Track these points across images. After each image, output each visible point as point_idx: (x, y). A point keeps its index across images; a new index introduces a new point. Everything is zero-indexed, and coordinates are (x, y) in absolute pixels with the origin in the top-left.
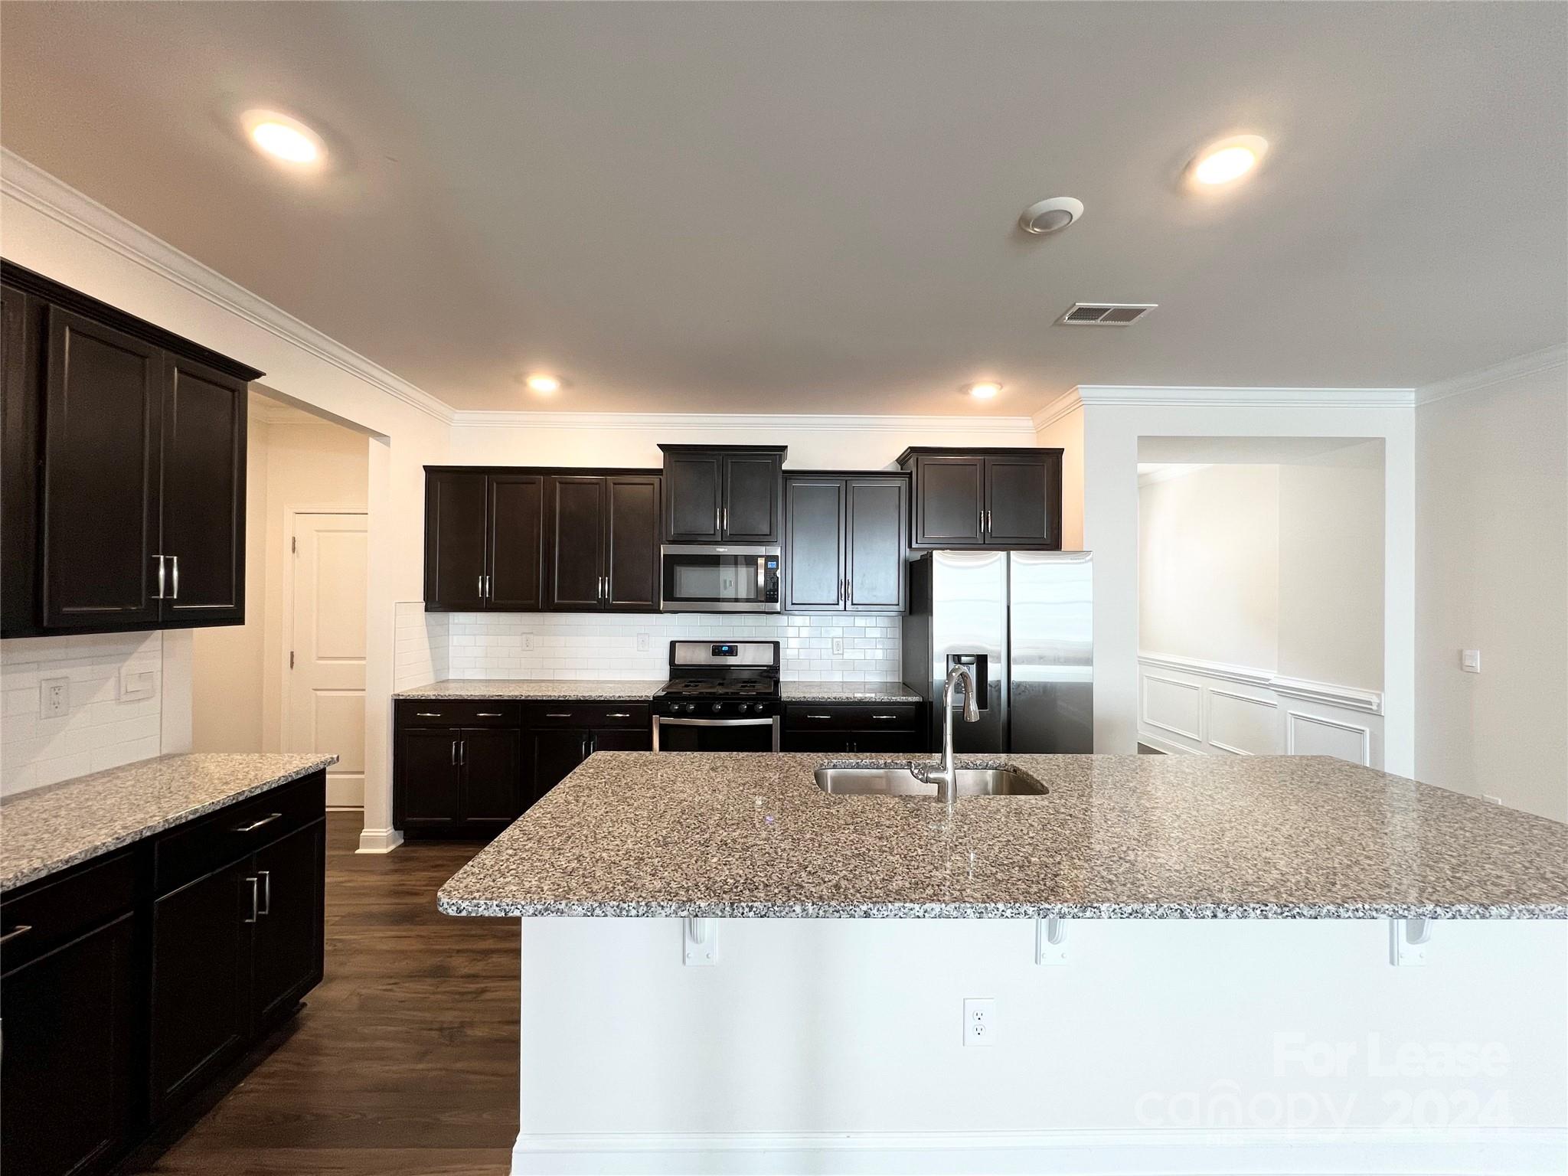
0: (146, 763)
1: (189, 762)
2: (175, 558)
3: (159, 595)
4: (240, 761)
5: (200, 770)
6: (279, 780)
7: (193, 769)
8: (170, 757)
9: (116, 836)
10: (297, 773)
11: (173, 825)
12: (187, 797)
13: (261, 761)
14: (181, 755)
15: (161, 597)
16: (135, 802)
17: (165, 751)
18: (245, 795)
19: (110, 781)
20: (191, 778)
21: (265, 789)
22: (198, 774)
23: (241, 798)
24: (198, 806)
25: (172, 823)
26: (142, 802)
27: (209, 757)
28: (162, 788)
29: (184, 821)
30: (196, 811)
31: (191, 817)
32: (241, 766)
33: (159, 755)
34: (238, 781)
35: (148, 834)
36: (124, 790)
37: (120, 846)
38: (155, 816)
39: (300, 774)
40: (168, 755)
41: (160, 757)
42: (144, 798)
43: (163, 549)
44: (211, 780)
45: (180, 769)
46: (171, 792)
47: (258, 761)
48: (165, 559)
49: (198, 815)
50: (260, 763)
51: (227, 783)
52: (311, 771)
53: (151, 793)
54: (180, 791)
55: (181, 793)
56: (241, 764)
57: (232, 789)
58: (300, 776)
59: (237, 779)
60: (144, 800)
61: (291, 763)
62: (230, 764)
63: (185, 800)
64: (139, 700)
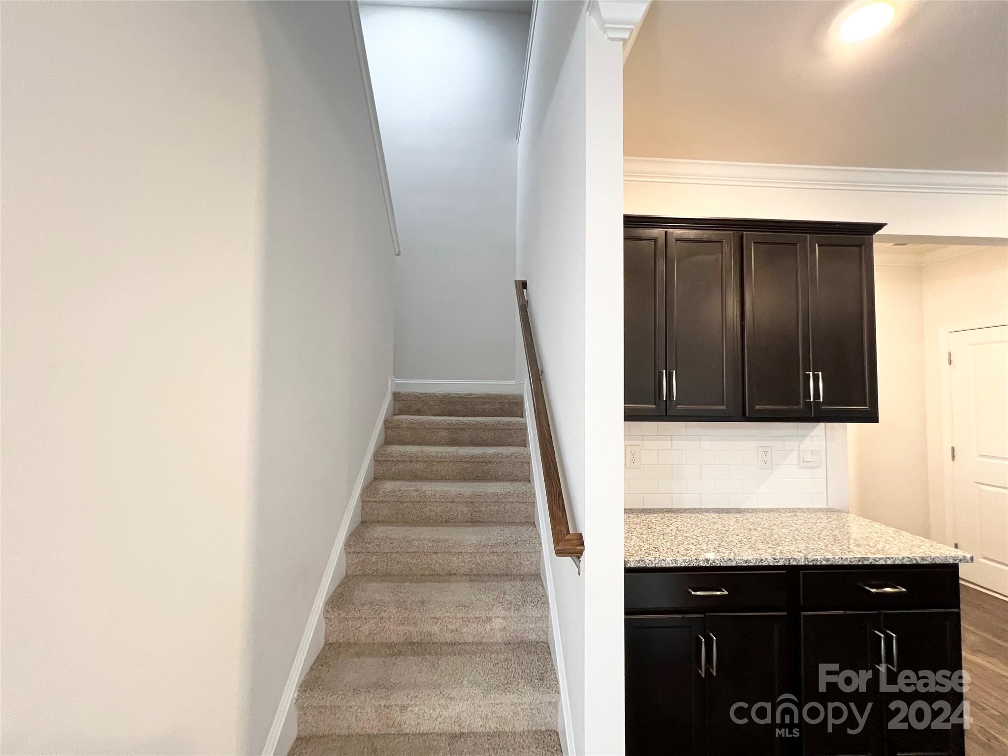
0: (815, 511)
1: (842, 518)
2: (820, 373)
3: (810, 399)
4: (877, 530)
5: (846, 527)
6: (903, 558)
7: (841, 525)
8: (833, 511)
9: (774, 556)
10: (923, 559)
11: (811, 564)
12: (826, 546)
13: (894, 536)
14: (840, 511)
15: (812, 400)
16: (796, 537)
17: (830, 506)
18: (870, 561)
19: (791, 516)
20: (837, 532)
21: (889, 562)
22: (843, 530)
23: (866, 563)
24: (830, 556)
25: (810, 562)
26: (799, 539)
27: (857, 519)
28: (815, 533)
29: (819, 564)
30: (828, 560)
31: (824, 563)
32: (876, 535)
33: (826, 507)
34: (867, 547)
35: (794, 563)
36: (795, 526)
37: (776, 564)
38: (801, 552)
39: (926, 560)
40: (832, 509)
41: (826, 509)
42: (802, 536)
43: (813, 369)
44: (849, 538)
45: (834, 522)
46: (819, 538)
47: (891, 535)
48: (814, 375)
49: (830, 563)
50: (893, 537)
51: (858, 545)
52: (938, 561)
53: (808, 534)
54: (824, 539)
55: (824, 541)
56: (876, 533)
57: (859, 552)
58: (925, 562)
59: (868, 545)
60: (802, 538)
61: (919, 547)
62: (869, 530)
63: (825, 548)
64: (812, 467)
